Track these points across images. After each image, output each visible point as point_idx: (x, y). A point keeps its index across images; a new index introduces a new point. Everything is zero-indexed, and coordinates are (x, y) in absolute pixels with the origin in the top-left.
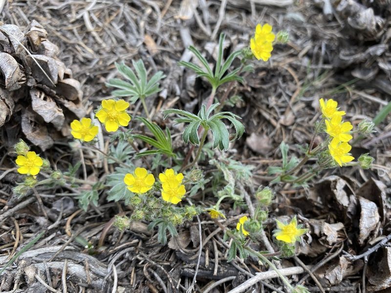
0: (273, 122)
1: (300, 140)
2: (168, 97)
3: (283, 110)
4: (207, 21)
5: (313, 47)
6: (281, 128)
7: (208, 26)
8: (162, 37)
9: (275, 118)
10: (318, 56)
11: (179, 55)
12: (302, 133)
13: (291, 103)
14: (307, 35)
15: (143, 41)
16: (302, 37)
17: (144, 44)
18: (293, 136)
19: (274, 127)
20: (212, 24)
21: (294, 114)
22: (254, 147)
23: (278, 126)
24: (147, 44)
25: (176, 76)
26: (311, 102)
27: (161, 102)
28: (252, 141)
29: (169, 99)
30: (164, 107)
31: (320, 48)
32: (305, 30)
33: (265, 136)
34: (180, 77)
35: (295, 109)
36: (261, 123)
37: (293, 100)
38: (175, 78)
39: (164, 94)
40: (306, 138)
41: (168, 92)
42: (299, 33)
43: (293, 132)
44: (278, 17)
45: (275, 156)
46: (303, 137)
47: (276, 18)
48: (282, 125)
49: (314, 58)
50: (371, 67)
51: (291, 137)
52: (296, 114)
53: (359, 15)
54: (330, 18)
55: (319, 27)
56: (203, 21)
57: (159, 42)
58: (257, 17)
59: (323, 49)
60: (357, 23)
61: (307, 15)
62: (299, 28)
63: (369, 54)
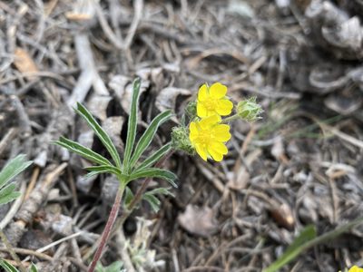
0: (218, 184)
1: (257, 210)
2: (48, 164)
3: (231, 162)
4: (115, 24)
5: (269, 59)
6: (230, 196)
7: (118, 32)
8: (44, 51)
9: (220, 179)
10: (275, 73)
11: (71, 80)
12: (260, 199)
13: (242, 152)
14: (257, 37)
15: (12, 61)
16: (251, 41)
17: (13, 66)
18: (247, 203)
19: (220, 193)
20: (124, 27)
21: (247, 171)
22: (190, 227)
23: (226, 192)
24: (18, 65)
25: (62, 127)
26: (270, 147)
27: (36, 173)
28: (188, 218)
29: (51, 167)
30: (39, 186)
31: (278, 60)
32: (254, 29)
33: (207, 209)
34: (69, 127)
35: (249, 161)
36: (199, 185)
37: (245, 147)
38: (59, 131)
39: (41, 160)
40: (267, 206)
41: (49, 156)
42: (247, 35)
43: (248, 199)
44: (217, 11)
45: (222, 235)
46: (261, 204)
47: (215, 14)
48: (231, 189)
49: (269, 74)
50: (351, 96)
51: (244, 206)
52: (251, 170)
53: (340, 28)
54: (285, 12)
55: (272, 24)
56: (110, 23)
57: (41, 58)
58: (189, 12)
59: (283, 62)
60: (338, 39)
61: (255, 6)
62: (246, 27)
63: (351, 80)
